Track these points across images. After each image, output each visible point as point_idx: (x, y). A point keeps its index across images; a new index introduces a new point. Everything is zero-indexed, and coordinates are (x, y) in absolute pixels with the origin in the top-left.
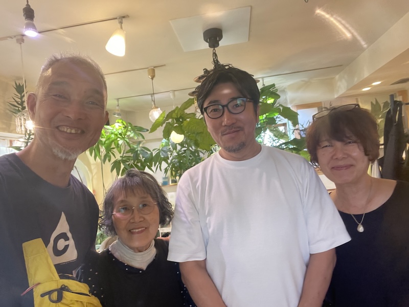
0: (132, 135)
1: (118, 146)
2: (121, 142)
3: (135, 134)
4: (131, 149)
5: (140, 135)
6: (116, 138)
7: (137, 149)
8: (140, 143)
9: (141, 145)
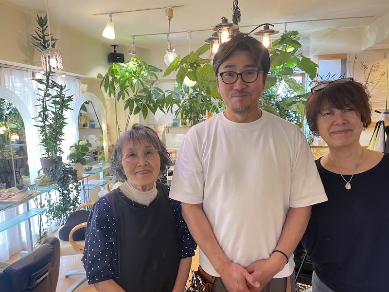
0: (146, 74)
1: (132, 85)
2: (135, 81)
3: (149, 73)
4: (144, 89)
5: (153, 75)
6: (130, 76)
7: (150, 90)
8: (153, 83)
9: (154, 86)
